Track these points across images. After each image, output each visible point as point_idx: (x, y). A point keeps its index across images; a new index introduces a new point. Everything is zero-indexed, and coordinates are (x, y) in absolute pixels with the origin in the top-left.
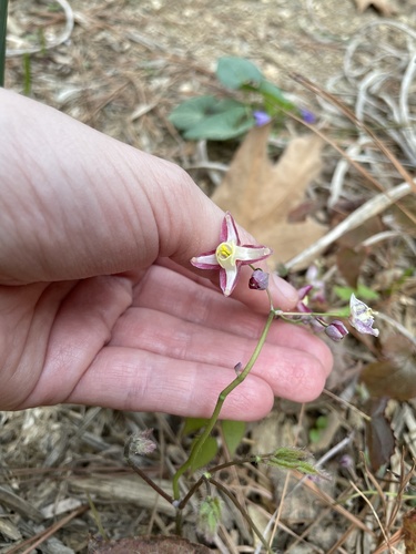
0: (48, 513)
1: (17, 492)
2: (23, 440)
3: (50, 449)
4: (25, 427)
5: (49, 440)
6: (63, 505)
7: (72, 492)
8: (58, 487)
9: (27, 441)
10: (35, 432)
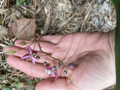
0: (45, 8)
1: (49, 2)
2: (59, 3)
3: (56, 9)
4: (61, 4)
5: (58, 8)
6: (46, 11)
7: (48, 13)
8: (49, 10)
9: (58, 4)
10: (60, 6)
